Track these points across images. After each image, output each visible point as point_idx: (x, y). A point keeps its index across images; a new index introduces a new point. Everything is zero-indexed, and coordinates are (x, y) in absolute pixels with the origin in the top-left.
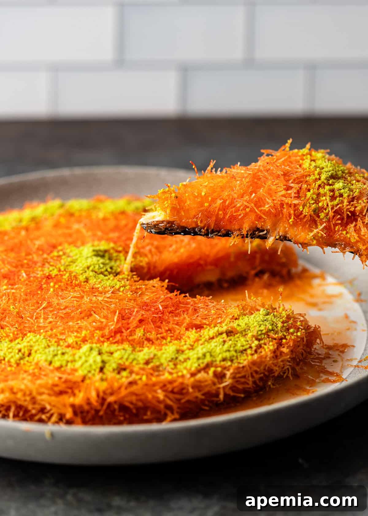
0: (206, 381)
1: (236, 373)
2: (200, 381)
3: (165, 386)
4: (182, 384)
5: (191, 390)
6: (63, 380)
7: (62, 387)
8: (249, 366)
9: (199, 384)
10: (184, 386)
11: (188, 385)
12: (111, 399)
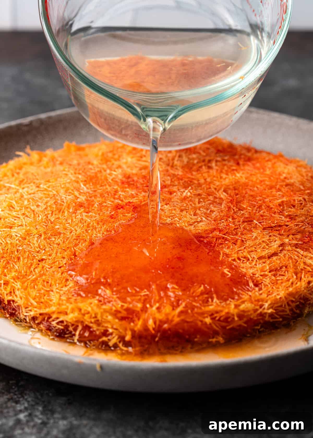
0: (249, 311)
1: (274, 304)
2: (243, 311)
3: (212, 315)
4: (228, 313)
5: (236, 319)
6: (124, 308)
7: (124, 314)
8: (285, 297)
9: (242, 313)
10: (230, 315)
11: (233, 315)
12: (166, 326)
